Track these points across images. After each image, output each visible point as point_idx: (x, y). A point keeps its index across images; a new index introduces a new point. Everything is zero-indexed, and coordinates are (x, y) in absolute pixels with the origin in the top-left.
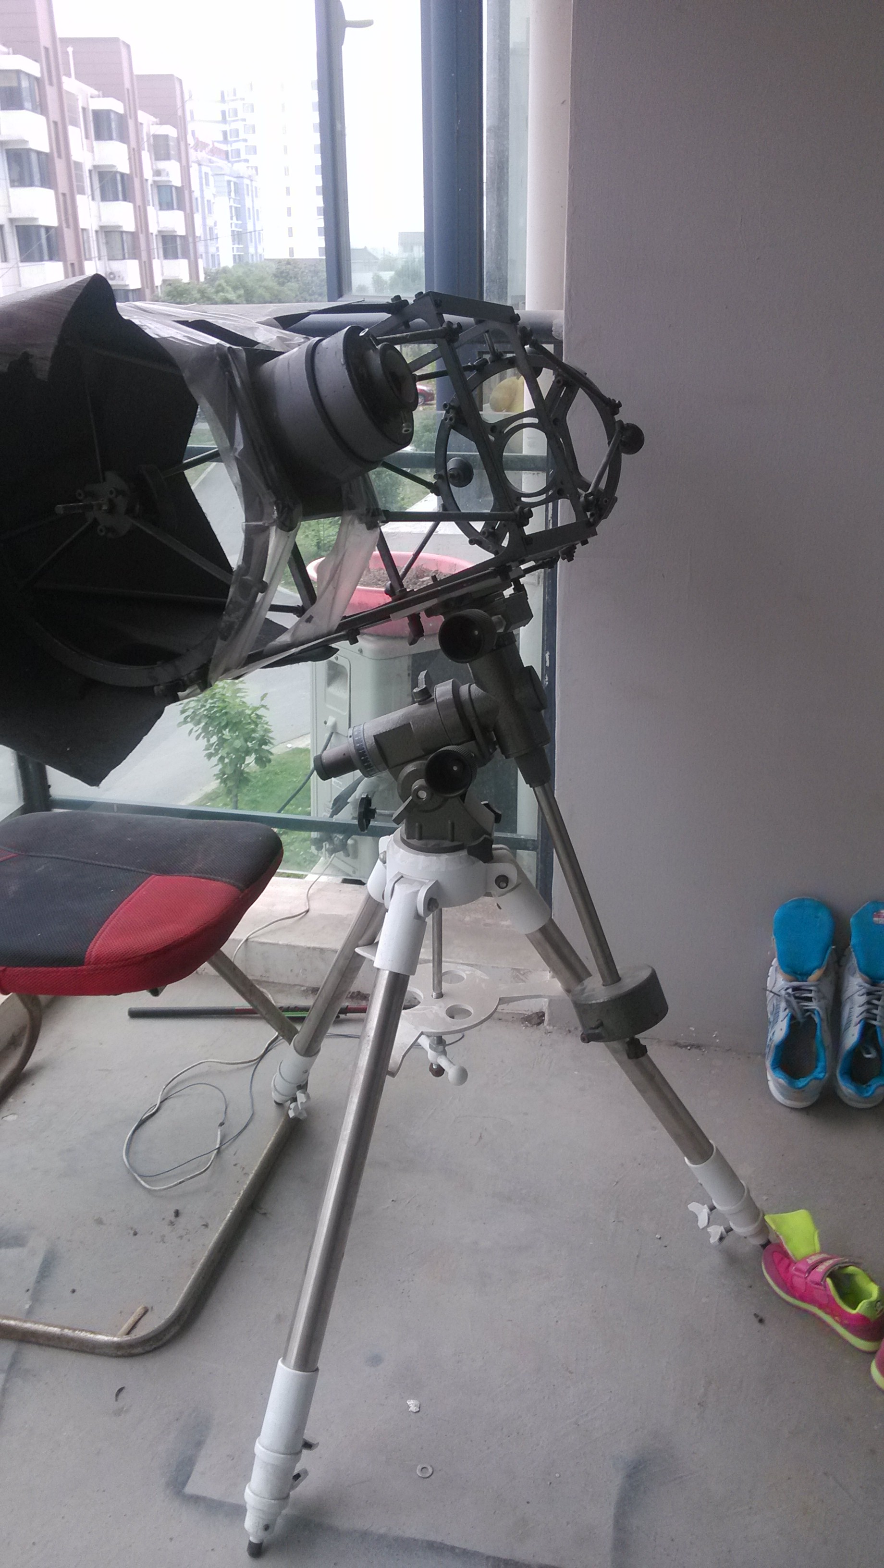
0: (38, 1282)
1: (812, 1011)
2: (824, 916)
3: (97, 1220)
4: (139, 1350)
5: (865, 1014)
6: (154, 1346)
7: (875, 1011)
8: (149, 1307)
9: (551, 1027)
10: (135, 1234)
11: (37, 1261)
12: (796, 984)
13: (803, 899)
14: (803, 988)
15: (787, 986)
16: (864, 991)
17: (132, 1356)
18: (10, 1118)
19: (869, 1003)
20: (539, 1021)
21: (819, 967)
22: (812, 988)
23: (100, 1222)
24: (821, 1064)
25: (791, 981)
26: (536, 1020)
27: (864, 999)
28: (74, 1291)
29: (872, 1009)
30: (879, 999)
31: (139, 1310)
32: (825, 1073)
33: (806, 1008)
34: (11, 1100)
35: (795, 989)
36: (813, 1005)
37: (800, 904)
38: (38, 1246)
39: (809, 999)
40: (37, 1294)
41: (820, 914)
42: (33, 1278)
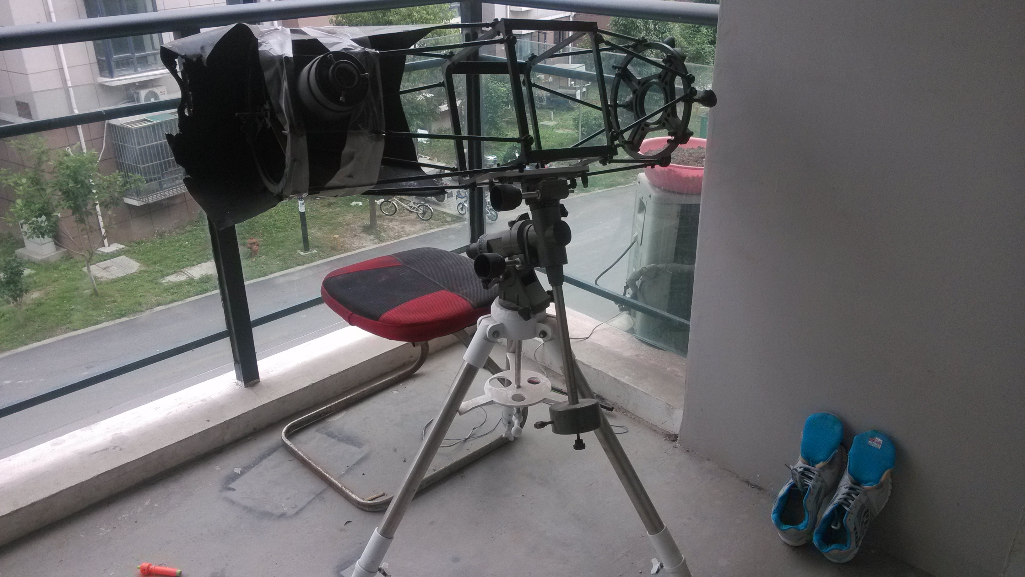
0: (354, 465)
1: (808, 485)
2: (837, 429)
3: (394, 449)
4: (367, 509)
5: (842, 500)
6: (374, 510)
7: (850, 501)
8: (386, 494)
9: (679, 445)
10: (405, 461)
11: (360, 456)
12: (807, 466)
13: (829, 414)
14: (811, 471)
15: (801, 466)
16: (848, 486)
17: (362, 510)
18: (395, 392)
19: (848, 494)
20: (675, 439)
21: (824, 460)
22: (816, 472)
23: (395, 450)
24: (805, 522)
25: (805, 464)
26: (673, 438)
27: (846, 490)
28: (364, 474)
29: (849, 499)
30: (857, 495)
31: (381, 493)
32: (805, 528)
33: (806, 483)
34: (401, 384)
35: (805, 469)
36: (810, 483)
37: (824, 417)
38: (366, 449)
39: (811, 478)
40: (349, 470)
41: (836, 427)
42: (353, 463)
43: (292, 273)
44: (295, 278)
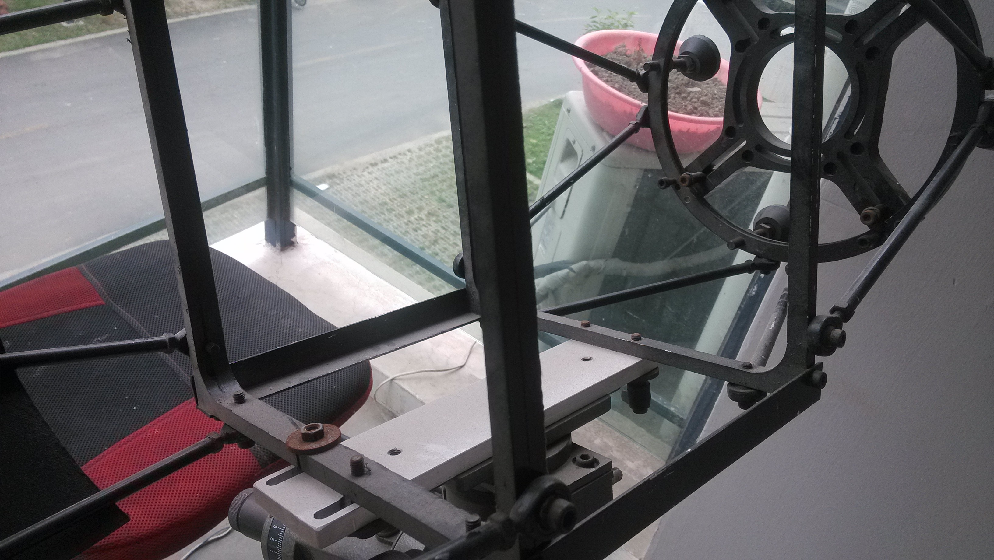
43: (54, 49)
44: (57, 55)
